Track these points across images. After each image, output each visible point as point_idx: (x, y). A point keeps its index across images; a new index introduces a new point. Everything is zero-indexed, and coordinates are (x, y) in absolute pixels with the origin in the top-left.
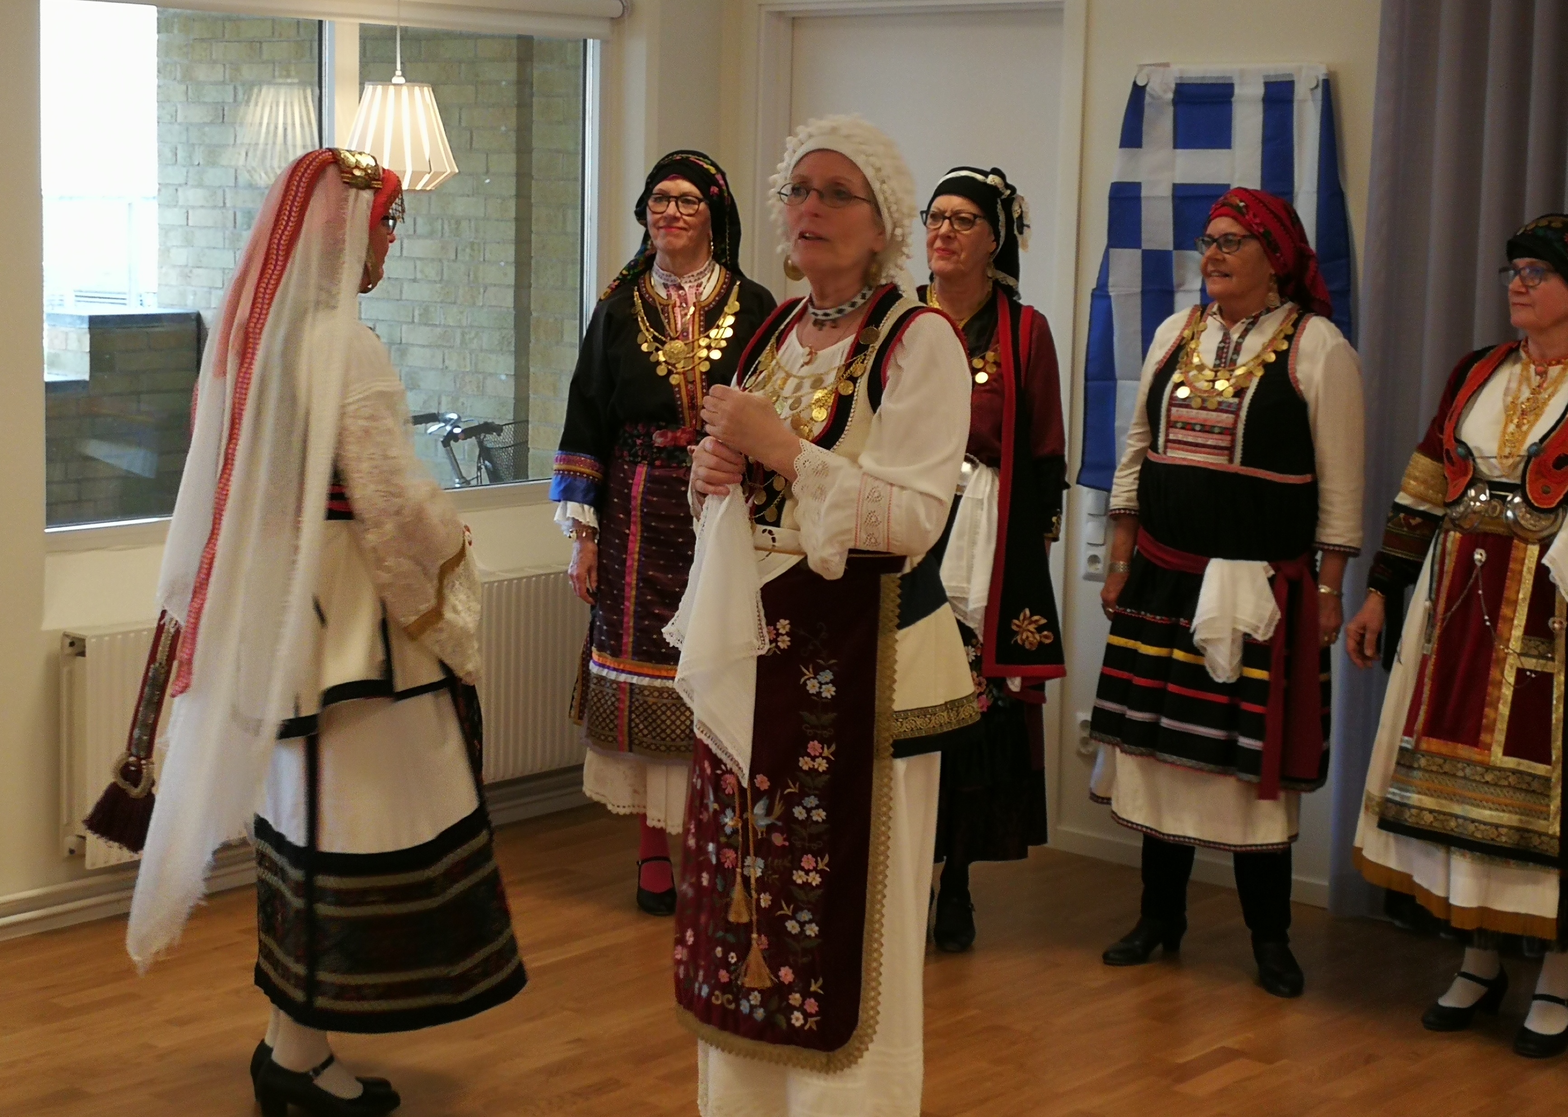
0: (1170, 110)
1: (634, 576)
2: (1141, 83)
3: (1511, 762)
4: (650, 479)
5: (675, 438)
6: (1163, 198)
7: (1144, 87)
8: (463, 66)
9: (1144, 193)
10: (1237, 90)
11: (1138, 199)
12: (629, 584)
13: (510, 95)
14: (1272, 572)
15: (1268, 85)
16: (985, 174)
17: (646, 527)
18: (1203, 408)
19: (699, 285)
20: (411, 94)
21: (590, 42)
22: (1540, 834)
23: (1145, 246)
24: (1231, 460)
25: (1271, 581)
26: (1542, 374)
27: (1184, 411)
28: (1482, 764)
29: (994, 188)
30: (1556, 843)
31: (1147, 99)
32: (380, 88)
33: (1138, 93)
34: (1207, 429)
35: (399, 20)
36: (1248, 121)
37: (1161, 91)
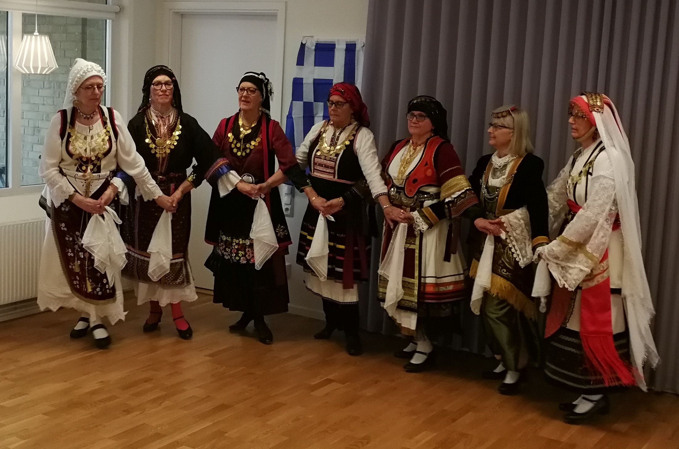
0: (313, 53)
2: (303, 42)
3: (404, 278)
6: (311, 83)
7: (305, 44)
9: (304, 82)
10: (336, 46)
11: (302, 84)
13: (79, 38)
15: (347, 45)
16: (259, 75)
18: (325, 159)
19: (169, 116)
20: (41, 40)
21: (107, 20)
22: (412, 302)
23: (304, 100)
24: (334, 177)
26: (414, 150)
27: (319, 160)
29: (261, 80)
30: (416, 304)
31: (306, 48)
32: (29, 37)
33: (303, 46)
34: (327, 167)
35: (37, 11)
36: (340, 57)
37: (311, 46)
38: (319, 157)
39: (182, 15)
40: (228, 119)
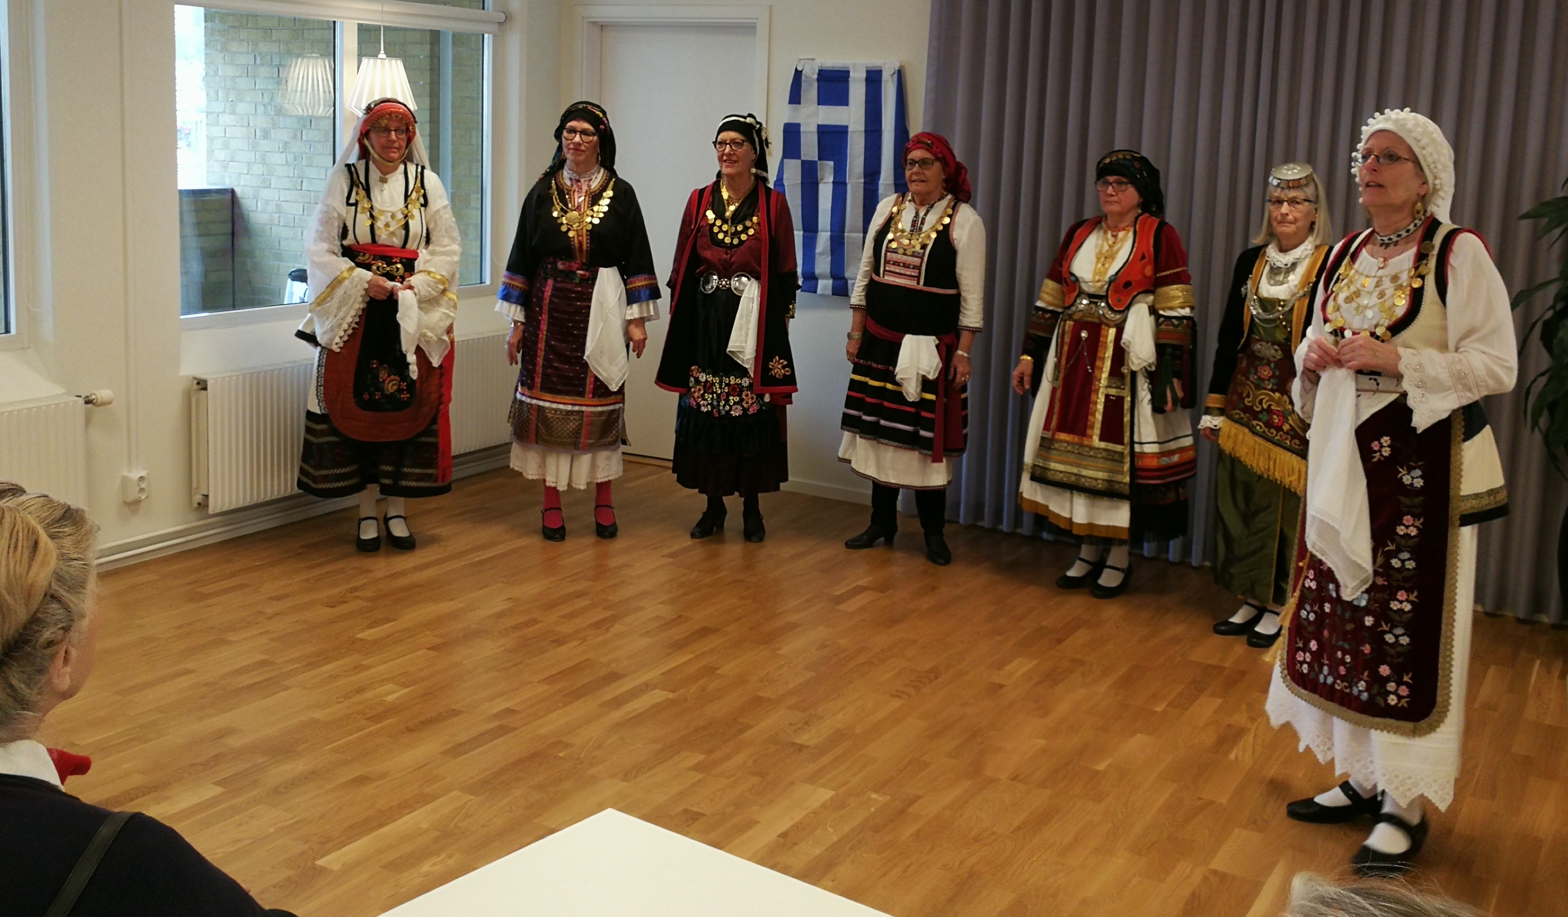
0: (816, 85)
1: (544, 344)
2: (799, 69)
3: (1103, 445)
4: (555, 289)
5: (570, 266)
6: (813, 132)
7: (801, 71)
8: (397, 46)
9: (802, 129)
10: (851, 74)
11: (799, 132)
12: (541, 349)
13: (426, 63)
14: (937, 342)
15: (868, 72)
16: (745, 118)
17: (550, 316)
18: (904, 254)
19: (590, 180)
20: (390, 64)
21: (486, 36)
22: (1119, 483)
23: (803, 158)
24: (918, 283)
25: (937, 346)
26: (1115, 236)
27: (894, 255)
28: (1088, 446)
29: (751, 125)
30: (1127, 487)
31: (803, 78)
32: (372, 60)
33: (798, 74)
34: (906, 266)
35: (383, 21)
36: (857, 91)
37: (811, 73)
38: (895, 251)
39: (602, 27)
40: (702, 191)
